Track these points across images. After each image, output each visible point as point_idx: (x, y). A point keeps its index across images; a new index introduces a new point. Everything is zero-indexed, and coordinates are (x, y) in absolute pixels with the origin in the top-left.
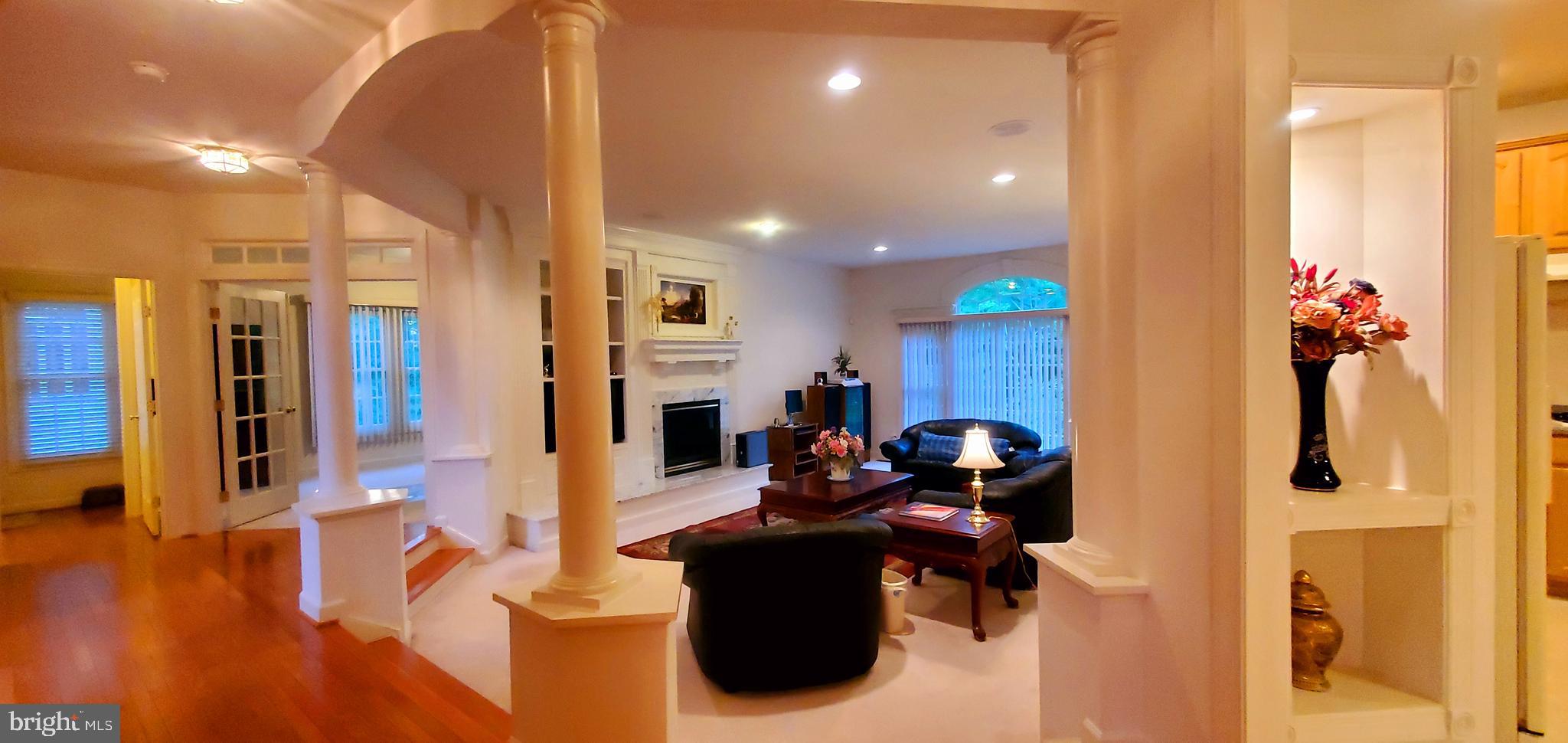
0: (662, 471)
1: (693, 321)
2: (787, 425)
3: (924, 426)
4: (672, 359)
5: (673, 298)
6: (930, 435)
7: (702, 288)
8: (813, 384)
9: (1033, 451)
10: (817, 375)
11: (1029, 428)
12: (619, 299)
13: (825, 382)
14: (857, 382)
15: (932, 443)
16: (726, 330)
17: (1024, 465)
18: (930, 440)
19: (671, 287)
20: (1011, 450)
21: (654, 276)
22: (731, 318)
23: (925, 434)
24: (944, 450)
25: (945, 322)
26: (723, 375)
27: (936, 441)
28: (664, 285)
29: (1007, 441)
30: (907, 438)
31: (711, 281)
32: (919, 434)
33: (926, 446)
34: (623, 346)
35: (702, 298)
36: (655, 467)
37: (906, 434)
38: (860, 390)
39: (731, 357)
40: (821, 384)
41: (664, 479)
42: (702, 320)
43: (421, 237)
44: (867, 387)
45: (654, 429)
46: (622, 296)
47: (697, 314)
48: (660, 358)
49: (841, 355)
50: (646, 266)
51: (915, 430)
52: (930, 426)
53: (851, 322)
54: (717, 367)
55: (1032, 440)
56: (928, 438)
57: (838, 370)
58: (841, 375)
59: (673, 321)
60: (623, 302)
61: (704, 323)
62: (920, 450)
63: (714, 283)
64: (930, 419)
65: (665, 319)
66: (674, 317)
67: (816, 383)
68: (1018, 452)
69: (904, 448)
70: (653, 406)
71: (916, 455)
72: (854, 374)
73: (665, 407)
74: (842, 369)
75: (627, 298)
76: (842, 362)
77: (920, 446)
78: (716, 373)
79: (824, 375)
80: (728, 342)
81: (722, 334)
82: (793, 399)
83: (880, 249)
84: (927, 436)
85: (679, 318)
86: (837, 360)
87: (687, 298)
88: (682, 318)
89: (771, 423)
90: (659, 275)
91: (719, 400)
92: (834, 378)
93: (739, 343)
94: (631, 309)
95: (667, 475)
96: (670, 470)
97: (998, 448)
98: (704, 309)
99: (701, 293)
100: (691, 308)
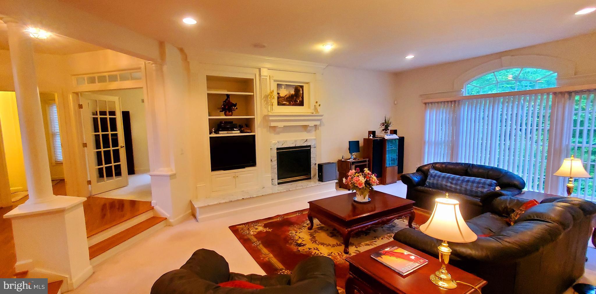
0: (276, 181)
1: (296, 104)
2: (349, 159)
3: (434, 166)
4: (281, 125)
5: (284, 93)
6: (436, 172)
7: (302, 87)
8: (367, 137)
9: (516, 192)
10: (370, 133)
11: (516, 173)
12: (252, 94)
13: (374, 136)
14: (395, 136)
15: (436, 178)
16: (316, 109)
17: (508, 205)
18: (435, 175)
19: (283, 87)
20: (498, 188)
21: (272, 81)
22: (317, 102)
23: (432, 171)
24: (444, 183)
25: (455, 101)
26: (314, 133)
27: (439, 177)
28: (279, 86)
29: (495, 182)
30: (420, 173)
31: (307, 83)
32: (428, 170)
33: (432, 179)
34: (254, 118)
35: (301, 92)
36: (272, 180)
37: (419, 170)
38: (397, 141)
39: (318, 123)
40: (371, 137)
41: (277, 185)
42: (302, 104)
43: (143, 66)
44: (401, 140)
45: (271, 160)
46: (253, 92)
47: (298, 101)
48: (273, 124)
49: (385, 121)
50: (267, 76)
51: (426, 168)
52: (437, 165)
53: (396, 103)
54: (309, 128)
55: (516, 183)
56: (434, 174)
57: (383, 130)
58: (385, 132)
59: (284, 105)
60: (254, 95)
61: (303, 105)
62: (428, 180)
63: (308, 84)
64: (439, 161)
65: (279, 104)
66: (284, 102)
67: (369, 137)
68: (504, 192)
69: (416, 179)
70: (271, 149)
71: (425, 184)
72: (395, 132)
73: (278, 149)
74: (386, 129)
75: (256, 93)
76: (386, 126)
77: (428, 178)
78: (309, 132)
79: (374, 133)
80: (315, 114)
81: (313, 111)
82: (354, 146)
83: (410, 57)
84: (434, 172)
85: (288, 103)
86: (383, 124)
87: (293, 92)
88: (290, 103)
89: (340, 158)
90: (275, 81)
91: (310, 146)
92: (380, 134)
93: (322, 116)
94: (258, 99)
95: (279, 184)
96: (281, 181)
97: (487, 186)
98: (303, 98)
99: (301, 90)
100: (295, 98)
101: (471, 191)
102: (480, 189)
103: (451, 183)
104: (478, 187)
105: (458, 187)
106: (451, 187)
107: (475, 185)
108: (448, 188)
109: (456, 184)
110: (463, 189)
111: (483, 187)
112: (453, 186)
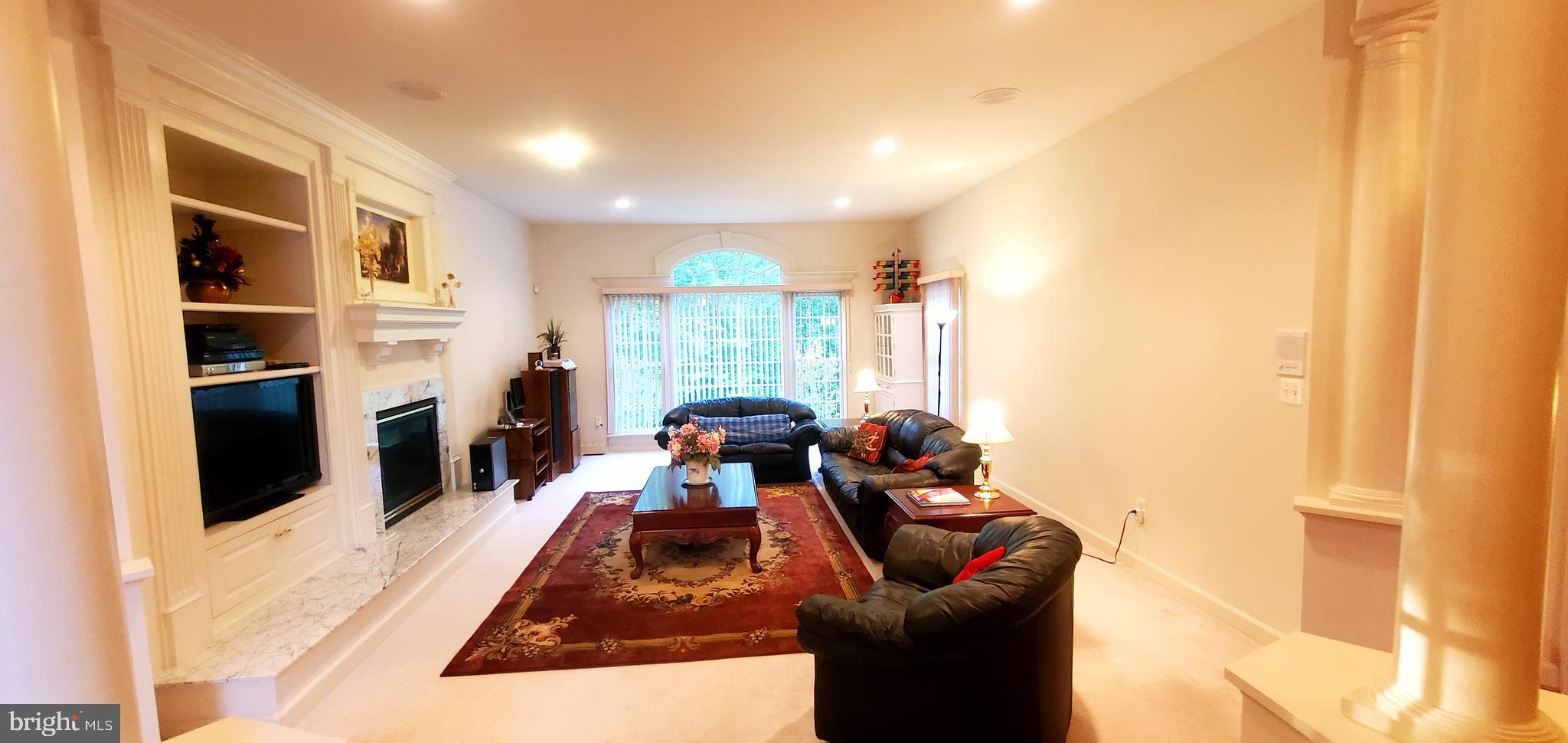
0: (382, 518)
1: (398, 277)
2: (515, 424)
4: (393, 337)
7: (401, 225)
10: (533, 357)
12: (303, 229)
13: (543, 366)
14: (572, 364)
16: (436, 292)
19: (368, 219)
21: (352, 196)
22: (449, 275)
26: (437, 362)
28: (360, 214)
29: (787, 415)
30: (673, 424)
31: (408, 215)
32: (686, 418)
34: (317, 314)
35: (402, 242)
36: (377, 515)
37: (669, 420)
40: (540, 368)
42: (404, 277)
45: (368, 454)
47: (399, 267)
48: (364, 335)
49: (551, 329)
50: (343, 177)
58: (552, 356)
60: (309, 235)
61: (408, 281)
63: (415, 221)
70: (369, 415)
73: (380, 415)
74: (554, 348)
75: (317, 229)
76: (555, 341)
78: (427, 358)
79: (540, 357)
81: (431, 299)
82: (518, 389)
85: (379, 272)
87: (387, 239)
89: (493, 424)
91: (436, 397)
93: (463, 313)
94: (325, 250)
95: (386, 525)
96: (392, 514)
97: (782, 424)
98: (406, 259)
99: (401, 231)
100: (392, 256)
101: (765, 436)
102: (775, 430)
103: (735, 431)
104: (772, 428)
105: (746, 435)
106: (736, 437)
107: (767, 425)
108: (732, 440)
109: (742, 431)
110: (754, 436)
111: (779, 427)
112: (739, 435)
